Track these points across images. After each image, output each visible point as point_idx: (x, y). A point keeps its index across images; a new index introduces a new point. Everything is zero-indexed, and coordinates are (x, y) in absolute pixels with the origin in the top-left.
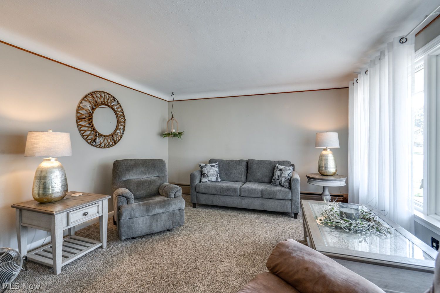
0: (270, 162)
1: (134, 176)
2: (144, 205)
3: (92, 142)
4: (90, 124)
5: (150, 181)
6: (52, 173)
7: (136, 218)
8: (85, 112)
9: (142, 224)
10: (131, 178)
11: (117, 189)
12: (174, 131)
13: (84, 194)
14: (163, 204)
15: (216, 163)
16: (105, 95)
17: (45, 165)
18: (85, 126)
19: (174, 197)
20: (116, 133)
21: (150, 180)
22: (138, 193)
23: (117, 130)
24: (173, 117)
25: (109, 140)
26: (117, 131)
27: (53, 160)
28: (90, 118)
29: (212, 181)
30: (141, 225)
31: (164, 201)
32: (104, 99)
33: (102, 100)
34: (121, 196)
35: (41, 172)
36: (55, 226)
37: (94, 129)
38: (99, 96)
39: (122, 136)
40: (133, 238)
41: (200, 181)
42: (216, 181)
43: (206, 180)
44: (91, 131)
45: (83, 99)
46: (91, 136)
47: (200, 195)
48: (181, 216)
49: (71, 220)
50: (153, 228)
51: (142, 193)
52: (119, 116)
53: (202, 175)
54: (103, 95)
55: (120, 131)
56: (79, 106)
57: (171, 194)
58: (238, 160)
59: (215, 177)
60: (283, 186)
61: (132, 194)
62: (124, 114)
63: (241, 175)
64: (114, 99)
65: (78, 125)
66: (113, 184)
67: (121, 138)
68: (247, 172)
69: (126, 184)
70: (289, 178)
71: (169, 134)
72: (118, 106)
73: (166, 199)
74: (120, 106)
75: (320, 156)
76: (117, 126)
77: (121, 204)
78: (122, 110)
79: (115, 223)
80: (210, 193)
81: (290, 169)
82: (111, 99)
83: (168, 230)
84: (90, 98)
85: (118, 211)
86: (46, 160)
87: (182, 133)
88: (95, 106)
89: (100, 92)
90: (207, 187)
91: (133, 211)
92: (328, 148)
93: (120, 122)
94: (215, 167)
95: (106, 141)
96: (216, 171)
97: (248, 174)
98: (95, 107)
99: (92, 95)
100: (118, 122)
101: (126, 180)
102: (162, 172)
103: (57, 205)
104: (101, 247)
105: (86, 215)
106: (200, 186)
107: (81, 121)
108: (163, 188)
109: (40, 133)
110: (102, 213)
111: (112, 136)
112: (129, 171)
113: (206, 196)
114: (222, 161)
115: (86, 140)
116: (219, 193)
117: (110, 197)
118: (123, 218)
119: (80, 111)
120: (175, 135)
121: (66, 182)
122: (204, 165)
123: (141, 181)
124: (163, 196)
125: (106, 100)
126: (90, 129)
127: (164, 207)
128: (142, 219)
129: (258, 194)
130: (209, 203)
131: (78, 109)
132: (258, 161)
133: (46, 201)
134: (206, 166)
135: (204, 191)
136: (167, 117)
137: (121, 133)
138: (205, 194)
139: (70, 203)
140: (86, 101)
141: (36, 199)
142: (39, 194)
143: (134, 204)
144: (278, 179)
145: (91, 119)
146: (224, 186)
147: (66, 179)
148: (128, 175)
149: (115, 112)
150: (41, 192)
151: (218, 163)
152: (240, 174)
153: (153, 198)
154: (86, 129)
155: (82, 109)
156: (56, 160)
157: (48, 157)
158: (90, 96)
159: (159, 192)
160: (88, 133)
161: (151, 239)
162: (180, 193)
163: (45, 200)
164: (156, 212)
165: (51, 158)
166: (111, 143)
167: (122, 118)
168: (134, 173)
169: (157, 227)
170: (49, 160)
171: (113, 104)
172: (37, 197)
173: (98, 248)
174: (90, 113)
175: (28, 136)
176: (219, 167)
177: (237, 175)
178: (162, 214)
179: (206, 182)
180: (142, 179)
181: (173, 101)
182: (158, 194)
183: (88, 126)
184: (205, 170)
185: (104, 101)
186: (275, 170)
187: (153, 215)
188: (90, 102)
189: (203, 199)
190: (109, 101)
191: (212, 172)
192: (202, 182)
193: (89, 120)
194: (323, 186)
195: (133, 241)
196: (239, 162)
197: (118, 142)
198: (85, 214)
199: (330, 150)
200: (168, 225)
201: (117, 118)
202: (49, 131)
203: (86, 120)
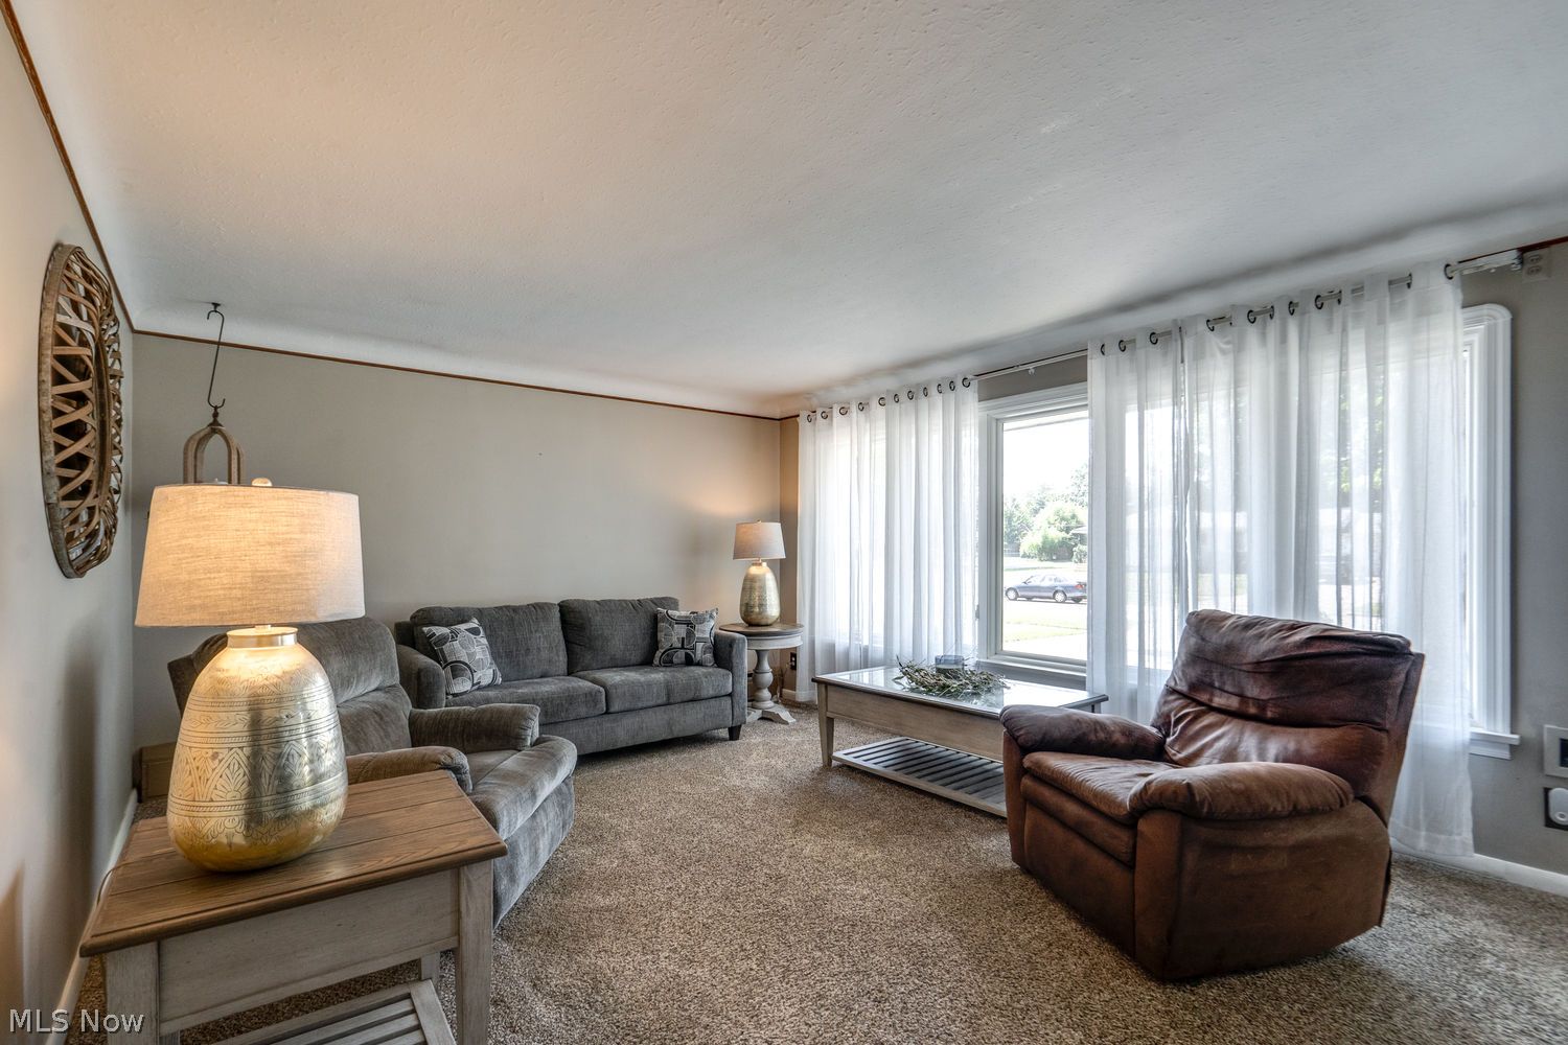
15: (476, 622)
19: (534, 742)
21: (369, 707)
29: (484, 687)
42: (493, 684)
43: (468, 686)
50: (540, 858)
57: (528, 732)
59: (492, 672)
68: (568, 642)
70: (715, 639)
75: (745, 580)
92: (763, 561)
96: (485, 648)
102: (393, 670)
122: (444, 630)
127: (555, 776)
129: (658, 696)
134: (455, 634)
144: (681, 648)
151: (477, 619)
152: (554, 649)
169: (545, 853)
176: (487, 632)
177: (546, 655)
178: (546, 804)
179: (468, 692)
184: (459, 651)
186: (662, 625)
191: (481, 654)
192: (454, 694)
194: (758, 651)
199: (768, 565)
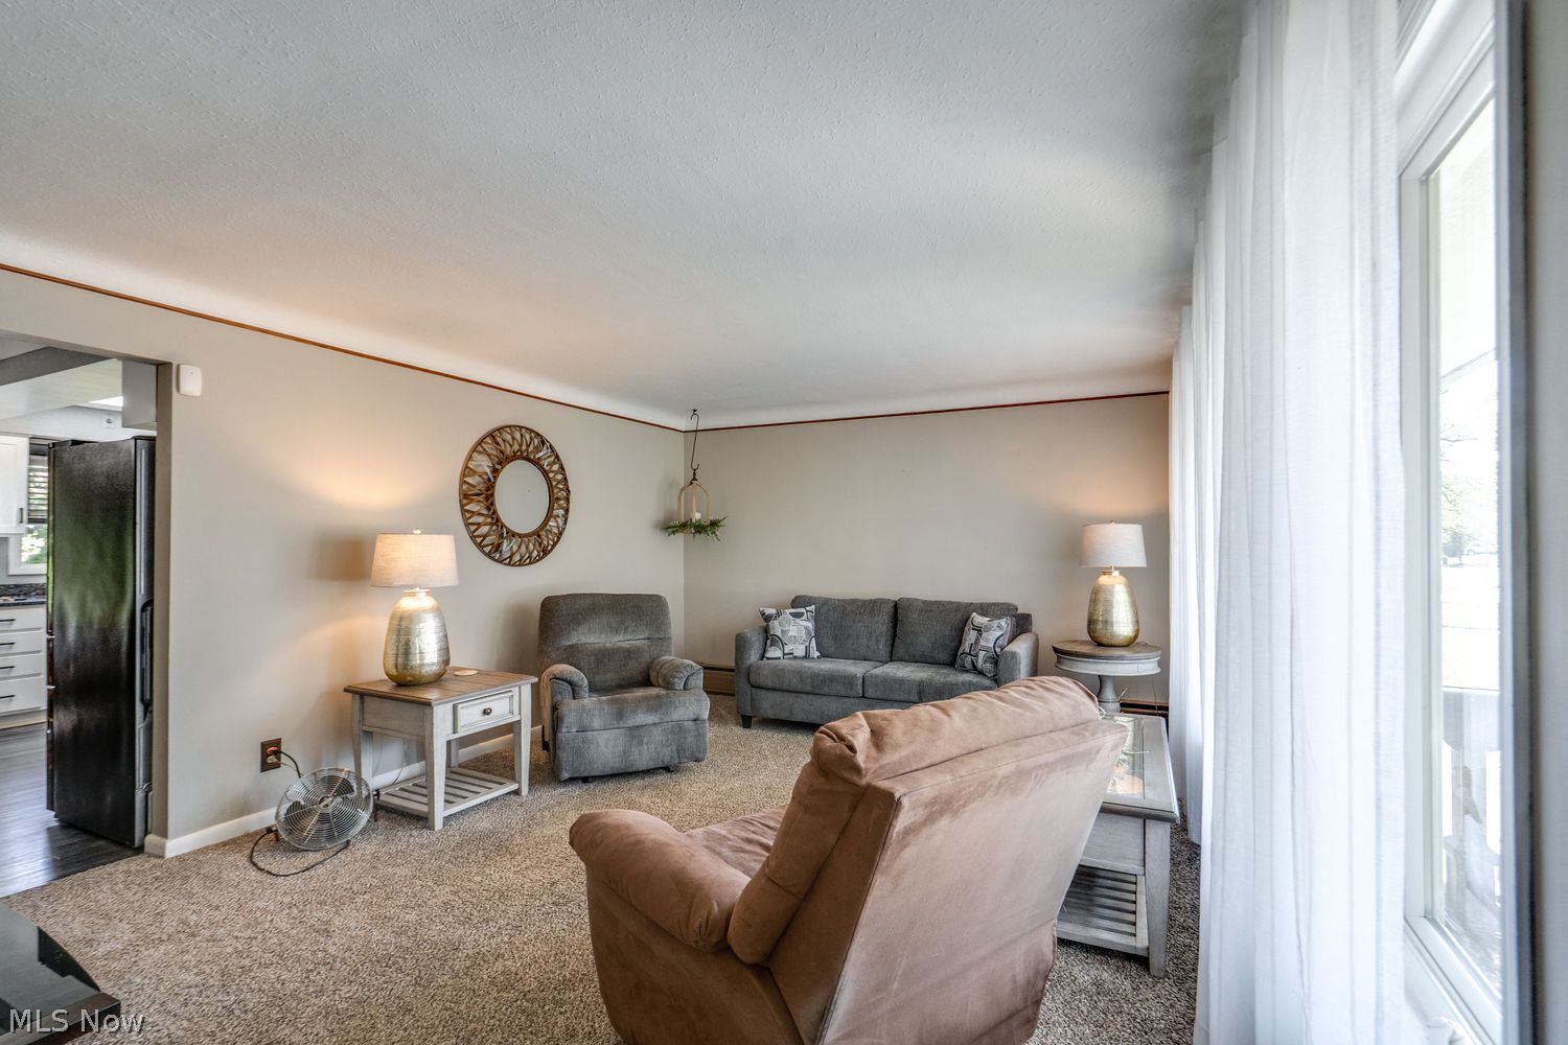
0: (958, 606)
1: (591, 637)
2: (610, 702)
3: (493, 552)
4: (489, 509)
5: (628, 651)
6: (420, 622)
7: (593, 731)
8: (478, 479)
9: (606, 747)
10: (583, 640)
11: (550, 665)
12: (698, 516)
13: (480, 673)
14: (655, 705)
15: (808, 608)
16: (521, 435)
17: (407, 604)
18: (480, 514)
19: (685, 689)
20: (548, 527)
21: (628, 647)
22: (598, 678)
23: (549, 520)
24: (694, 479)
25: (531, 547)
26: (550, 523)
27: (422, 594)
28: (490, 492)
29: (795, 658)
30: (604, 750)
31: (658, 697)
32: (521, 446)
33: (516, 447)
34: (559, 679)
35: (401, 619)
36: (432, 728)
37: (498, 520)
38: (508, 437)
39: (561, 533)
40: (585, 780)
41: (762, 657)
42: (807, 657)
43: (778, 654)
44: (492, 524)
45: (474, 450)
46: (491, 538)
47: (759, 692)
48: (700, 736)
49: (461, 722)
50: (631, 758)
51: (609, 677)
52: (554, 483)
53: (767, 638)
54: (518, 435)
55: (557, 522)
56: (467, 467)
57: (676, 680)
58: (871, 600)
59: (804, 647)
60: (980, 673)
61: (583, 675)
62: (565, 479)
63: (878, 641)
64: (543, 442)
65: (464, 511)
66: (541, 652)
67: (559, 538)
68: (894, 636)
69: (572, 655)
70: (998, 650)
71: (684, 526)
72: (552, 459)
73: (663, 692)
74: (557, 457)
75: (1093, 591)
76: (551, 508)
77: (559, 698)
78: (562, 468)
79: (545, 746)
80: (785, 688)
81: (999, 627)
82: (536, 441)
83: (667, 769)
84: (489, 447)
85: (553, 714)
86: (410, 595)
87: (719, 522)
88: (500, 463)
89: (509, 427)
90: (778, 673)
91: (585, 715)
92: (1116, 569)
93: (557, 498)
94: (805, 617)
95: (523, 547)
96: (806, 628)
97: (897, 640)
98: (499, 467)
99: (493, 437)
100: (553, 500)
101: (571, 646)
102: (658, 629)
103: (431, 690)
104: (517, 792)
105: (488, 714)
106: (759, 668)
107: (471, 501)
108: (658, 667)
109: (402, 537)
110: (520, 714)
111: (539, 536)
112: (579, 624)
113: (776, 697)
114: (827, 601)
115: (480, 546)
116: (808, 688)
117: (536, 680)
118: (564, 730)
119: (468, 480)
120: (700, 528)
121: (447, 643)
122: (773, 611)
123: (607, 650)
124: (659, 686)
125: (524, 448)
126: (489, 520)
127: (656, 711)
128: (606, 734)
129: (909, 692)
130: (784, 715)
131: (464, 475)
132: (925, 602)
133: (410, 681)
134: (778, 614)
135: (770, 684)
136: (681, 477)
137: (558, 527)
138: (774, 690)
139: (453, 686)
140: (480, 452)
141: (390, 676)
142: (396, 665)
143: (588, 700)
144: (969, 654)
145: (492, 495)
146: (822, 670)
147: (446, 636)
148: (575, 633)
149: (545, 473)
150: (400, 661)
151: (813, 607)
152: (874, 639)
153: (635, 690)
154: (480, 519)
155: (473, 472)
156: (428, 594)
157: (412, 587)
158: (489, 440)
159: (649, 679)
160: (484, 529)
161: (625, 785)
162: (698, 681)
163: (409, 678)
164: (638, 720)
165: (418, 590)
166: (535, 553)
167: (562, 489)
168: (590, 629)
169: (642, 757)
170: (413, 595)
171: (541, 454)
172: (394, 672)
173: (510, 793)
174: (489, 480)
175: (379, 545)
176: (817, 619)
177: (864, 642)
178: (652, 728)
179: (779, 658)
180: (608, 645)
181: (696, 431)
182: (646, 682)
183: (485, 512)
184: (776, 628)
185: (520, 450)
186: (966, 629)
187: (630, 728)
188: (489, 455)
189: (769, 704)
190: (531, 449)
191: (797, 633)
192: (768, 658)
193: (487, 499)
194: (1099, 676)
195: (585, 787)
196: (871, 607)
197: (551, 550)
198: (486, 712)
199: (1121, 573)
200: (667, 755)
201: (551, 488)
202: (415, 532)
203: (481, 498)
